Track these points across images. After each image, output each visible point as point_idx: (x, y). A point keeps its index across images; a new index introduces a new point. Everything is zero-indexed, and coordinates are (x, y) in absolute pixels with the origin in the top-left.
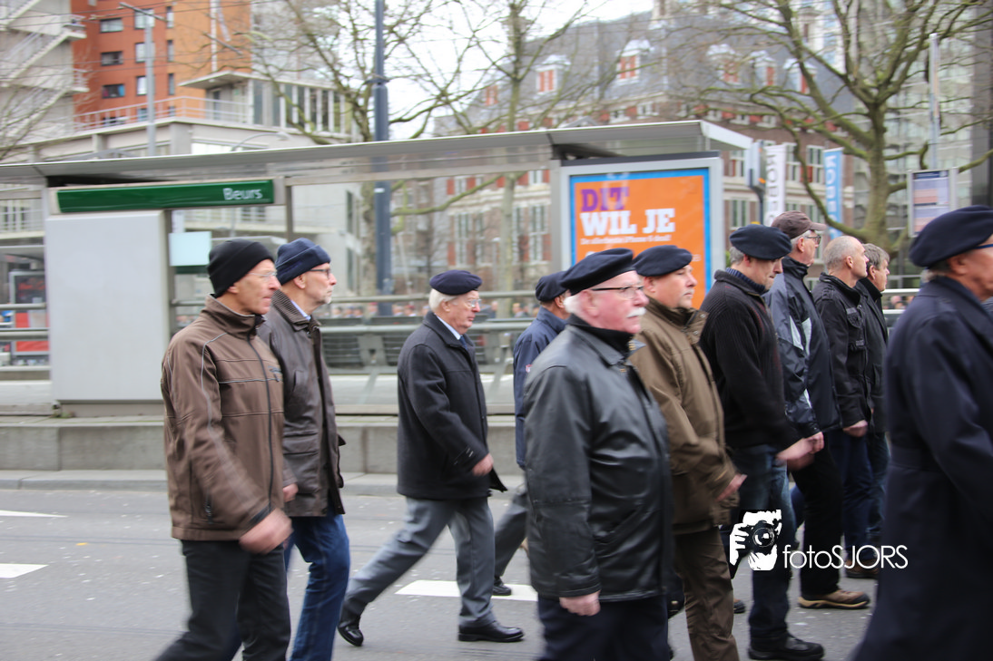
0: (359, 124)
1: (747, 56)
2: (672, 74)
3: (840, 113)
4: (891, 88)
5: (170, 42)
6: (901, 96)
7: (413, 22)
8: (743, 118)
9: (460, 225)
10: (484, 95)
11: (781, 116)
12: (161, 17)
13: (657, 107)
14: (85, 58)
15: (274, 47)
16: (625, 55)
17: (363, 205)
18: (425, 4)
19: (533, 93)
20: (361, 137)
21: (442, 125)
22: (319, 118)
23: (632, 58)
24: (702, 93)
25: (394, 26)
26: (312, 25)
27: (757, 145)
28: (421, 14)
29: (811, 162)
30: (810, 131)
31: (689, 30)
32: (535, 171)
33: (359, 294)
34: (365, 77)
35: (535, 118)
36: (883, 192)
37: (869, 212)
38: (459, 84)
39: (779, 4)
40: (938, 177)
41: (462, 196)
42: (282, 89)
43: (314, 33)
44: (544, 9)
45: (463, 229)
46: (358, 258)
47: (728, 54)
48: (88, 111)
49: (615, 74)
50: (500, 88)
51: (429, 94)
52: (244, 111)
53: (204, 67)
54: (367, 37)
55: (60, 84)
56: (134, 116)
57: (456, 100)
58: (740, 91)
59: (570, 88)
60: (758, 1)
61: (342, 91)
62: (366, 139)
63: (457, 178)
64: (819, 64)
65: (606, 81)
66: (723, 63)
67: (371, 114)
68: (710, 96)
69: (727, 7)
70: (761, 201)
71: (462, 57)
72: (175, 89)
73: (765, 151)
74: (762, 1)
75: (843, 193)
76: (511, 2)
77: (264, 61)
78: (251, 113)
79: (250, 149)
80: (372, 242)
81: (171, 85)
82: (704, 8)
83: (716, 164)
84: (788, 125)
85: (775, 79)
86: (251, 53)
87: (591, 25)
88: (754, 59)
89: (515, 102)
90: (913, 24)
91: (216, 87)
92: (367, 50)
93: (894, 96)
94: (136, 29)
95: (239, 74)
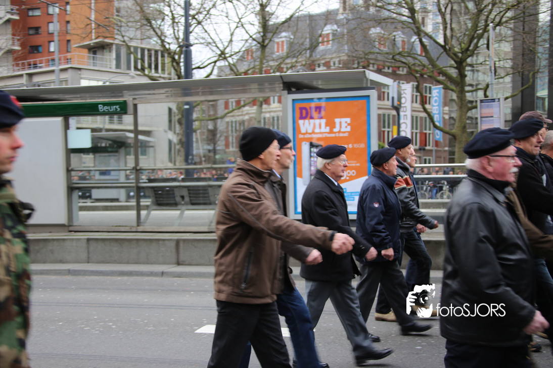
0: (176, 70)
1: (391, 34)
2: (350, 44)
3: (441, 67)
4: (469, 53)
5: (68, 22)
6: (475, 58)
7: (205, 13)
8: (389, 69)
9: (232, 127)
10: (246, 54)
11: (409, 67)
12: (62, 8)
13: (342, 62)
14: (19, 30)
16: (323, 33)
17: (178, 115)
18: (212, 3)
19: (273, 53)
20: (176, 77)
21: (222, 71)
22: (153, 66)
23: (328, 35)
24: (366, 54)
25: (195, 15)
26: (149, 14)
27: (396, 83)
28: (210, 9)
29: (426, 93)
30: (425, 76)
31: (359, 19)
32: (274, 97)
33: (175, 164)
34: (179, 43)
35: (274, 68)
36: (465, 110)
37: (457, 121)
38: (232, 48)
39: (408, 6)
40: (494, 102)
41: (233, 110)
42: (132, 50)
43: (150, 18)
44: (279, 7)
45: (234, 129)
46: (175, 145)
47: (381, 33)
48: (21, 60)
49: (318, 43)
50: (254, 50)
51: (215, 53)
52: (110, 62)
53: (87, 36)
54: (180, 21)
55: (4, 45)
56: (48, 64)
57: (230, 57)
58: (387, 53)
59: (294, 51)
60: (397, 4)
61: (166, 51)
62: (179, 78)
63: (230, 100)
64: (430, 39)
65: (313, 47)
66: (378, 38)
67: (182, 64)
68: (371, 56)
69: (380, 7)
70: (399, 114)
71: (233, 33)
72: (71, 49)
73: (401, 87)
74: (399, 4)
75: (443, 110)
76: (261, 2)
77: (121, 33)
78: (114, 62)
79: (114, 83)
80: (182, 135)
81: (69, 46)
82: (367, 7)
83: (373, 94)
84: (413, 72)
85: (406, 47)
86: (114, 29)
87: (305, 16)
88: (395, 36)
89: (263, 58)
90: (480, 18)
91: (94, 48)
92: (180, 28)
93: (471, 58)
94: (48, 14)
95: (107, 41)
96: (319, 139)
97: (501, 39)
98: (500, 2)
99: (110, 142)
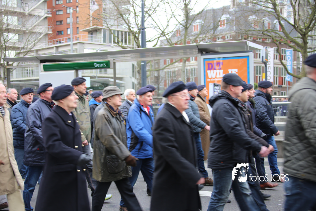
0: (136, 43)
1: (262, 19)
2: (237, 25)
3: (292, 38)
4: (309, 29)
5: (77, 17)
6: (313, 32)
7: (153, 10)
8: (260, 39)
9: (168, 74)
10: (176, 33)
11: (272, 38)
12: (75, 10)
13: (232, 37)
14: (52, 23)
15: (110, 18)
16: (221, 19)
17: (137, 68)
19: (192, 32)
20: (137, 47)
21: (163, 42)
22: (124, 41)
23: (224, 20)
24: (246, 31)
25: (148, 11)
26: (122, 11)
28: (156, 7)
29: (283, 53)
30: (282, 43)
31: (242, 11)
32: (192, 57)
34: (138, 26)
35: (192, 40)
37: (301, 69)
38: (168, 29)
39: (272, 2)
41: (169, 65)
42: (112, 31)
43: (122, 14)
44: (195, 5)
45: (169, 76)
46: (136, 85)
47: (255, 19)
48: (52, 39)
49: (218, 26)
50: (181, 30)
51: (158, 33)
52: (100, 39)
53: (88, 25)
54: (139, 15)
55: (44, 31)
56: (66, 41)
57: (168, 34)
58: (259, 31)
59: (203, 30)
60: (265, 1)
61: (131, 32)
62: (138, 47)
63: (167, 59)
64: (285, 22)
65: (215, 28)
66: (253, 22)
67: (140, 39)
68: (249, 32)
69: (255, 3)
70: (266, 66)
71: (169, 21)
72: (79, 32)
73: (267, 50)
74: (267, 1)
75: (293, 63)
76: (185, 3)
77: (106, 23)
78: (102, 39)
79: (102, 51)
80: (140, 80)
81: (78, 31)
82: (247, 4)
83: (251, 55)
84: (275, 41)
85: (271, 27)
86: (103, 20)
87: (210, 10)
88: (264, 20)
89: (186, 35)
91: (91, 31)
92: (139, 19)
93: (311, 32)
94: (67, 13)
95: (99, 27)
96: (218, 81)
99: (100, 84)
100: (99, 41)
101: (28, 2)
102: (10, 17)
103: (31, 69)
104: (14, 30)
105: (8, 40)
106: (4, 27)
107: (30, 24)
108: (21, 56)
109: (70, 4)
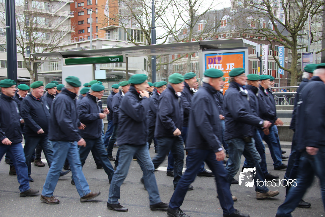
1: (257, 20)
2: (236, 25)
3: (284, 36)
4: (299, 29)
5: (97, 18)
6: (302, 31)
7: (163, 11)
8: (256, 38)
10: (183, 31)
11: (266, 36)
12: (94, 11)
13: (232, 34)
14: (74, 22)
15: (124, 19)
16: (222, 20)
17: (149, 62)
18: (166, 6)
19: (197, 31)
20: (148, 43)
21: (171, 40)
22: (137, 38)
23: (225, 20)
24: (244, 30)
25: (158, 12)
26: (135, 12)
27: (259, 45)
28: (165, 9)
29: (276, 50)
30: (275, 41)
31: (241, 12)
32: (197, 53)
34: (149, 25)
35: (197, 38)
36: (296, 59)
37: (292, 64)
38: (176, 28)
39: (266, 5)
40: (310, 54)
41: (176, 60)
42: (127, 30)
43: (135, 14)
44: (199, 7)
45: (177, 69)
47: (252, 19)
48: (74, 37)
49: (220, 25)
50: (187, 29)
51: (167, 31)
52: (116, 36)
53: (105, 24)
54: (150, 15)
55: (67, 30)
56: (87, 38)
57: (174, 33)
58: (255, 30)
59: (207, 29)
61: (143, 30)
62: (149, 44)
63: (175, 55)
64: (278, 22)
65: (217, 27)
66: (250, 22)
67: (151, 37)
68: (247, 31)
69: (252, 6)
70: (261, 61)
71: (176, 21)
73: (262, 47)
74: (262, 4)
75: (285, 59)
76: (190, 5)
77: (122, 22)
78: (118, 37)
79: (118, 47)
80: (151, 72)
81: (97, 29)
82: (245, 6)
83: (246, 51)
84: (269, 39)
85: (265, 26)
86: (118, 20)
87: (213, 11)
88: (259, 21)
89: (191, 33)
90: (305, 10)
91: (109, 30)
92: (150, 19)
93: (300, 31)
94: (88, 14)
95: (115, 26)
97: (317, 21)
98: (316, 1)
99: (116, 76)
100: (115, 39)
101: (53, 5)
102: (38, 18)
103: (56, 63)
104: (42, 30)
105: (37, 38)
106: (34, 26)
107: (55, 24)
108: (48, 52)
109: (90, 6)
